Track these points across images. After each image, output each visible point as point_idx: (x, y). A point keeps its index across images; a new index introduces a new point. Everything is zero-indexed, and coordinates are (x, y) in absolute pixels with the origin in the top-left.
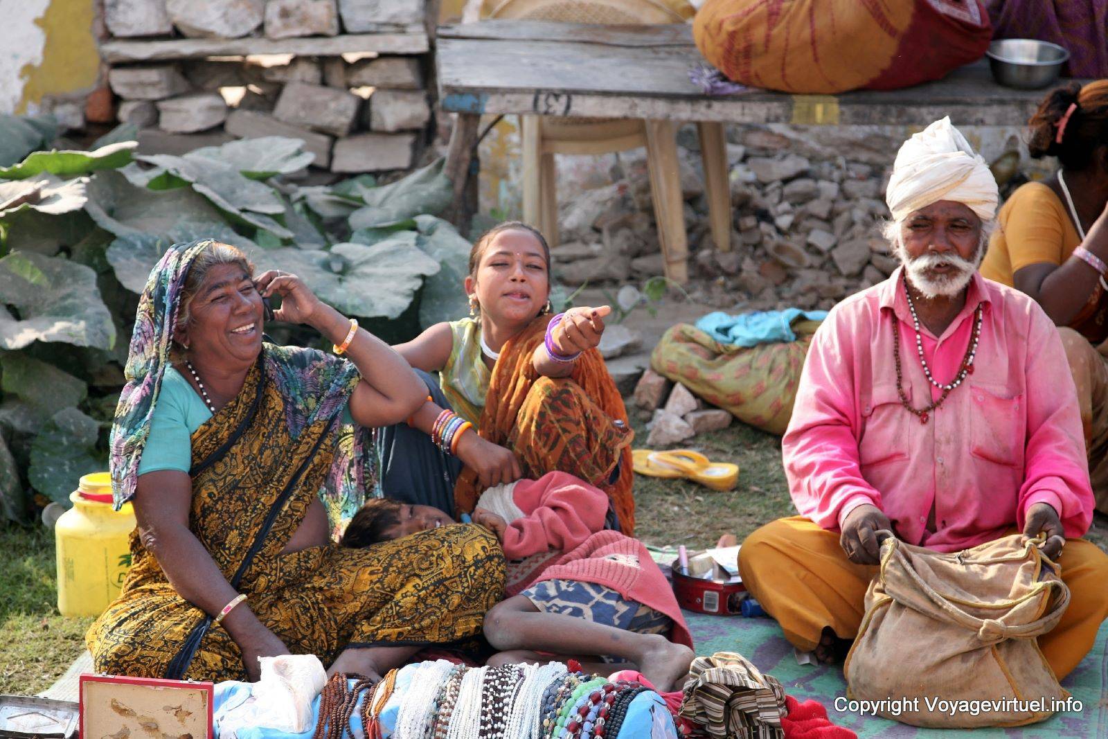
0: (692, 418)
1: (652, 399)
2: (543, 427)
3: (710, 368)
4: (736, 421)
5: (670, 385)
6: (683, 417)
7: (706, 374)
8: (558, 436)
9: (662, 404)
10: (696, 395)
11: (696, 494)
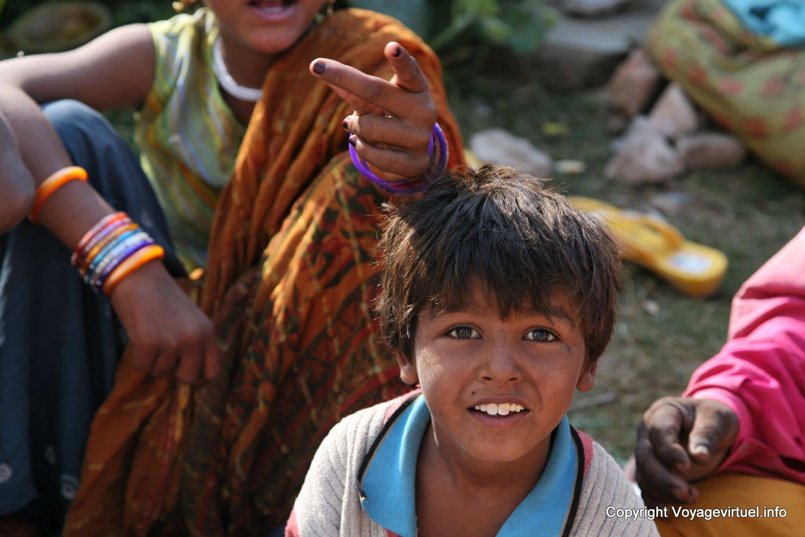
0: (685, 144)
1: (632, 99)
2: (327, 239)
3: (728, 70)
4: (751, 159)
5: (660, 86)
6: (671, 142)
7: (717, 80)
8: (350, 264)
9: (648, 108)
10: (697, 108)
11: (650, 297)
